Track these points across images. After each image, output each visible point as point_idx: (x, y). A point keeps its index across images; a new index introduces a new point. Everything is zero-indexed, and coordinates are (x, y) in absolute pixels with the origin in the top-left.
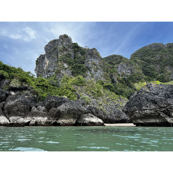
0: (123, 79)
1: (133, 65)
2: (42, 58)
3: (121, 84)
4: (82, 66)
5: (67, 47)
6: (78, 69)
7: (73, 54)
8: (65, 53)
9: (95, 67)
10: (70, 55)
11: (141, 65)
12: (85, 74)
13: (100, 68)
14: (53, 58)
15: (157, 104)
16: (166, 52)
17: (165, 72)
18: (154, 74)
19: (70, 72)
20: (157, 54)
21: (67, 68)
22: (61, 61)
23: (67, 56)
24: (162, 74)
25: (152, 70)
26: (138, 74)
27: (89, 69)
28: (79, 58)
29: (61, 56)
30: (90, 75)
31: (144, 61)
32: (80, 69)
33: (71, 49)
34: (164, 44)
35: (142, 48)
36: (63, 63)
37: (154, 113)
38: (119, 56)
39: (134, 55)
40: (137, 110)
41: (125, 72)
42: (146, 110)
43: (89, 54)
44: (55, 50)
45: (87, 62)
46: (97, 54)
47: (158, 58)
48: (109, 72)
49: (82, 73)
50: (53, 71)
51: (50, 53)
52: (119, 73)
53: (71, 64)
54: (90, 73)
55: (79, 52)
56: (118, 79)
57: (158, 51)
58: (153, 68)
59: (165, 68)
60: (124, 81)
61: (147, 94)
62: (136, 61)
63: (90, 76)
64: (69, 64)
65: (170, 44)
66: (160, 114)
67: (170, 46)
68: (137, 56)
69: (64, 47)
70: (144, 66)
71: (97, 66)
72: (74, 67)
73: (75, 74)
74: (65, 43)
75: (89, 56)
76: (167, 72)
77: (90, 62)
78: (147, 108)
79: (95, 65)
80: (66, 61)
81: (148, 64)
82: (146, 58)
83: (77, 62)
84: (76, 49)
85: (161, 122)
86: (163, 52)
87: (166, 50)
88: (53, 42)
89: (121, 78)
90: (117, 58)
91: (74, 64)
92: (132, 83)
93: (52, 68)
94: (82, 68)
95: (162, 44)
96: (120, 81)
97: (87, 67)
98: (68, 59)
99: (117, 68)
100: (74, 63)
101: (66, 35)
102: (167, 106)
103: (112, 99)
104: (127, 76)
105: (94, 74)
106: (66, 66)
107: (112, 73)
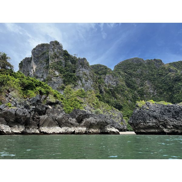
0: (109, 90)
1: (117, 77)
2: (27, 61)
3: (107, 95)
4: (74, 75)
5: (58, 55)
6: (69, 78)
7: (64, 61)
8: (56, 60)
9: (86, 77)
10: (61, 63)
11: (124, 77)
12: (76, 83)
13: (90, 78)
14: (41, 63)
15: (157, 119)
16: (146, 67)
17: (144, 85)
18: (135, 86)
19: (61, 80)
20: (138, 69)
21: (59, 76)
22: (52, 68)
23: (58, 64)
24: (142, 87)
25: (134, 83)
26: (122, 86)
27: (80, 78)
28: (69, 66)
29: (52, 63)
30: (81, 84)
31: (127, 73)
32: (72, 78)
33: (62, 56)
34: (145, 60)
35: (125, 61)
36: (55, 70)
37: (155, 126)
38: (104, 66)
39: (118, 67)
40: (142, 123)
41: (112, 83)
42: (149, 123)
43: (81, 64)
44: (43, 55)
45: (78, 71)
46: (87, 64)
47: (139, 72)
48: (97, 83)
49: (73, 82)
50: (42, 77)
51: (38, 58)
52: (106, 84)
53: (62, 72)
54: (81, 82)
55: (69, 60)
56: (105, 90)
57: (139, 65)
58: (135, 81)
59: (145, 82)
60: (111, 92)
61: (148, 111)
62: (119, 73)
63: (81, 86)
64: (61, 72)
65: (149, 60)
66: (159, 126)
67: (149, 63)
68: (120, 68)
69: (55, 54)
70: (127, 78)
71: (88, 76)
72: (66, 76)
73: (66, 82)
74: (56, 50)
75: (81, 66)
76: (146, 85)
77: (81, 71)
78: (150, 122)
79: (85, 75)
80: (58, 69)
81: (130, 77)
82: (129, 71)
83: (68, 70)
84: (67, 57)
85: (159, 132)
86: (143, 67)
87: (146, 66)
88: (42, 46)
89: (107, 88)
90: (102, 68)
91: (65, 73)
92: (117, 94)
93: (40, 74)
94: (73, 77)
95: (143, 59)
96: (107, 92)
97: (78, 77)
98: (60, 67)
99: (105, 79)
100: (65, 71)
101: (57, 41)
102: (164, 121)
103: (107, 110)
104: (113, 87)
105: (84, 84)
106: (57, 73)
107: (100, 83)
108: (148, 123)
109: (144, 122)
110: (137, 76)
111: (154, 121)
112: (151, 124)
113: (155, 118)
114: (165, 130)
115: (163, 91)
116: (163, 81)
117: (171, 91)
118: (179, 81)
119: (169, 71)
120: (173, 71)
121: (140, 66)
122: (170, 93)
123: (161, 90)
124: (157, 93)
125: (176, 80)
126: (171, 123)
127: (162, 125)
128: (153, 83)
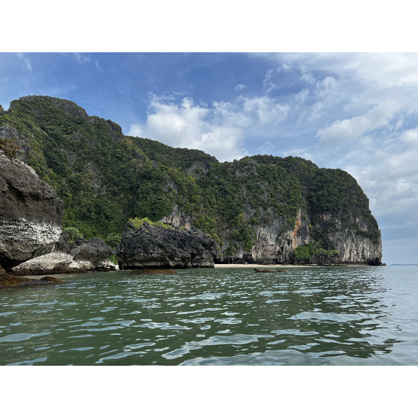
11: (42, 141)
15: (163, 248)
16: (92, 133)
17: (84, 171)
18: (65, 169)
20: (76, 130)
24: (78, 174)
25: (63, 159)
31: (47, 132)
37: (160, 257)
39: (22, 107)
40: (141, 253)
42: (153, 253)
47: (76, 139)
57: (78, 123)
58: (65, 156)
59: (86, 163)
61: (149, 236)
62: (29, 126)
66: (165, 258)
67: (99, 125)
68: (29, 113)
70: (48, 145)
76: (87, 172)
81: (56, 144)
82: (52, 127)
86: (87, 130)
87: (92, 129)
108: (151, 253)
109: (146, 252)
110: (70, 146)
111: (160, 251)
112: (155, 255)
113: (161, 246)
114: (171, 263)
115: (119, 190)
116: (123, 171)
117: (134, 193)
118: (149, 179)
119: (133, 155)
120: (139, 157)
121: (79, 126)
122: (131, 197)
123: (116, 189)
124: (107, 191)
125: (145, 177)
126: (180, 255)
127: (169, 256)
128: (102, 169)
